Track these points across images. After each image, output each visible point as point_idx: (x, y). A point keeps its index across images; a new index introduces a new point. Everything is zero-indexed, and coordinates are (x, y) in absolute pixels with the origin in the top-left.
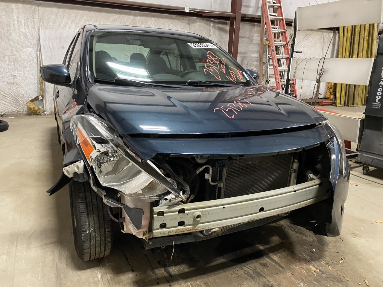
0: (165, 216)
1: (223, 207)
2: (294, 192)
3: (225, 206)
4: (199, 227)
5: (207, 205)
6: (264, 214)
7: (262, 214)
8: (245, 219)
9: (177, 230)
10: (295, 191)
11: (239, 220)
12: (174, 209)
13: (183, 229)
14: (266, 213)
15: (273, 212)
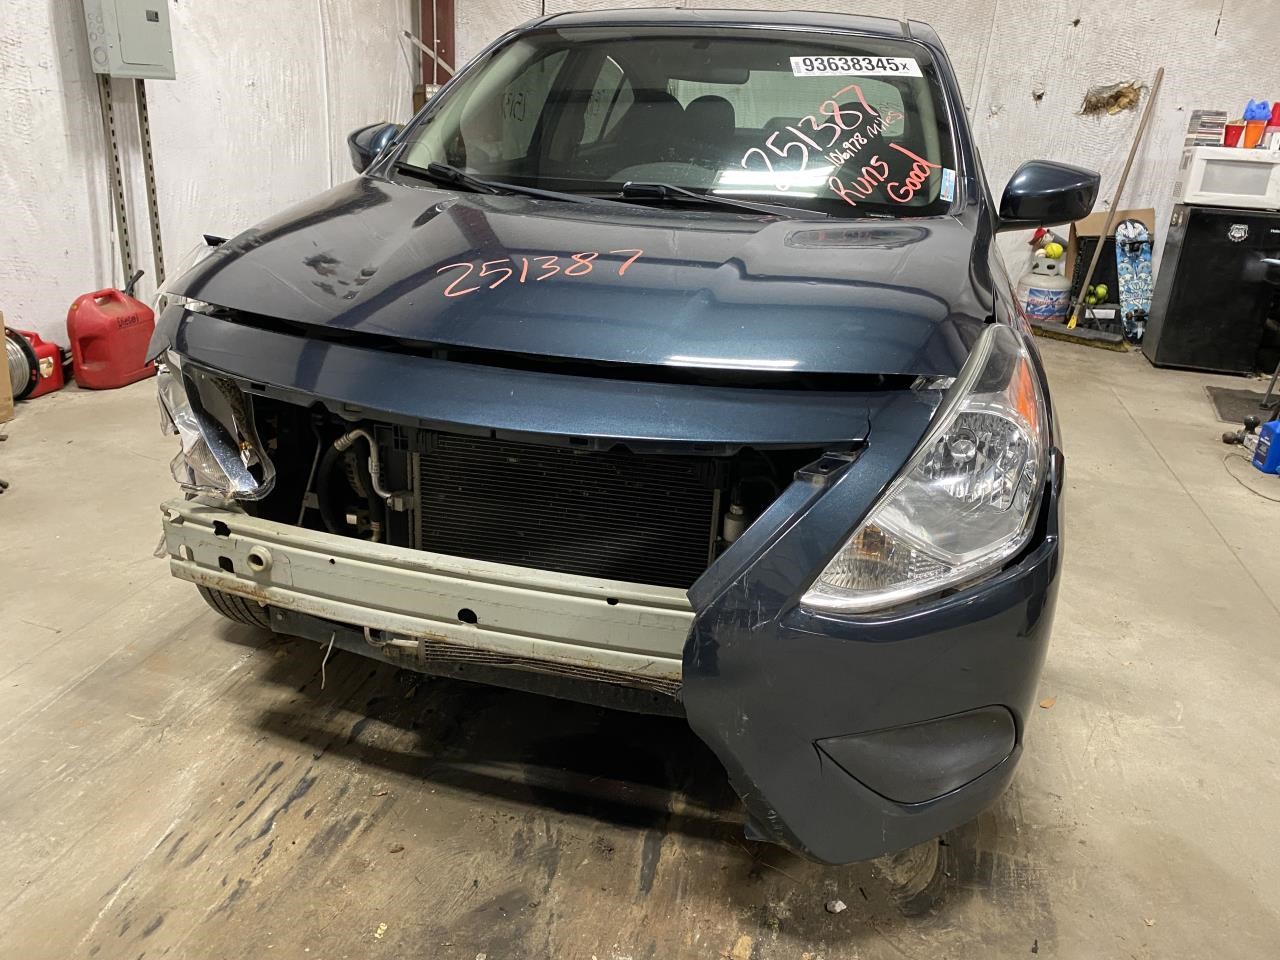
0: (185, 527)
1: (330, 557)
2: (605, 603)
3: (336, 559)
4: (274, 594)
5: (282, 537)
6: (482, 635)
7: (474, 634)
8: (410, 627)
9: (221, 579)
10: (612, 601)
11: (392, 620)
12: (203, 516)
13: (232, 581)
14: (489, 637)
15: (518, 642)
